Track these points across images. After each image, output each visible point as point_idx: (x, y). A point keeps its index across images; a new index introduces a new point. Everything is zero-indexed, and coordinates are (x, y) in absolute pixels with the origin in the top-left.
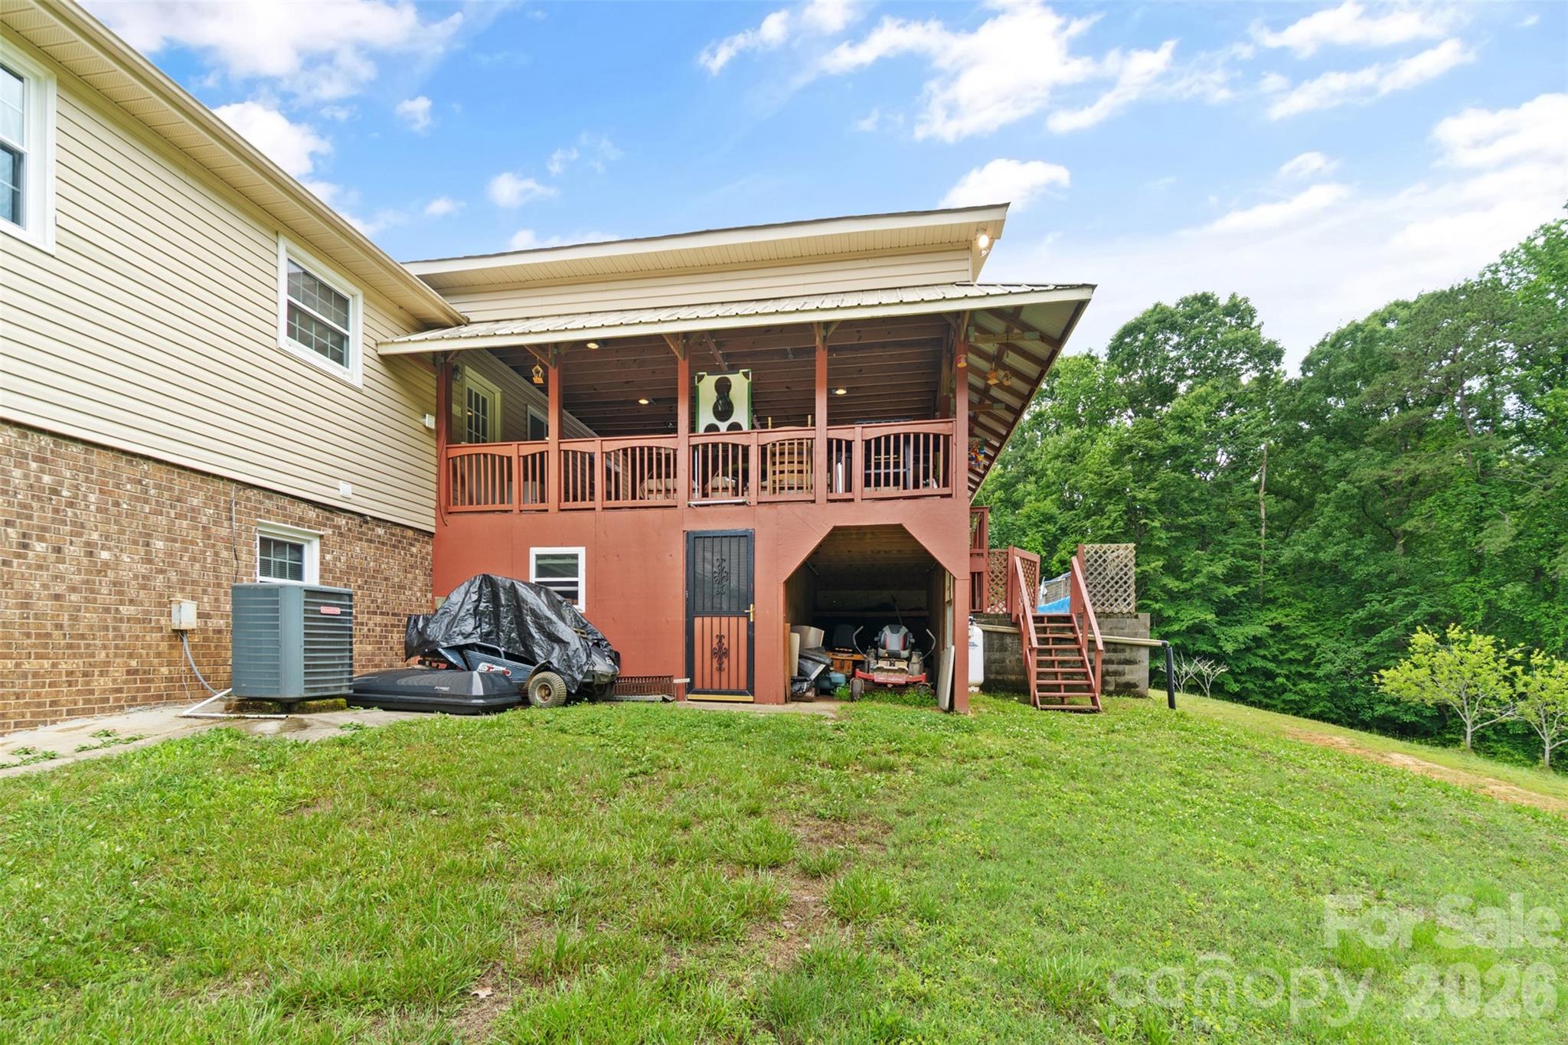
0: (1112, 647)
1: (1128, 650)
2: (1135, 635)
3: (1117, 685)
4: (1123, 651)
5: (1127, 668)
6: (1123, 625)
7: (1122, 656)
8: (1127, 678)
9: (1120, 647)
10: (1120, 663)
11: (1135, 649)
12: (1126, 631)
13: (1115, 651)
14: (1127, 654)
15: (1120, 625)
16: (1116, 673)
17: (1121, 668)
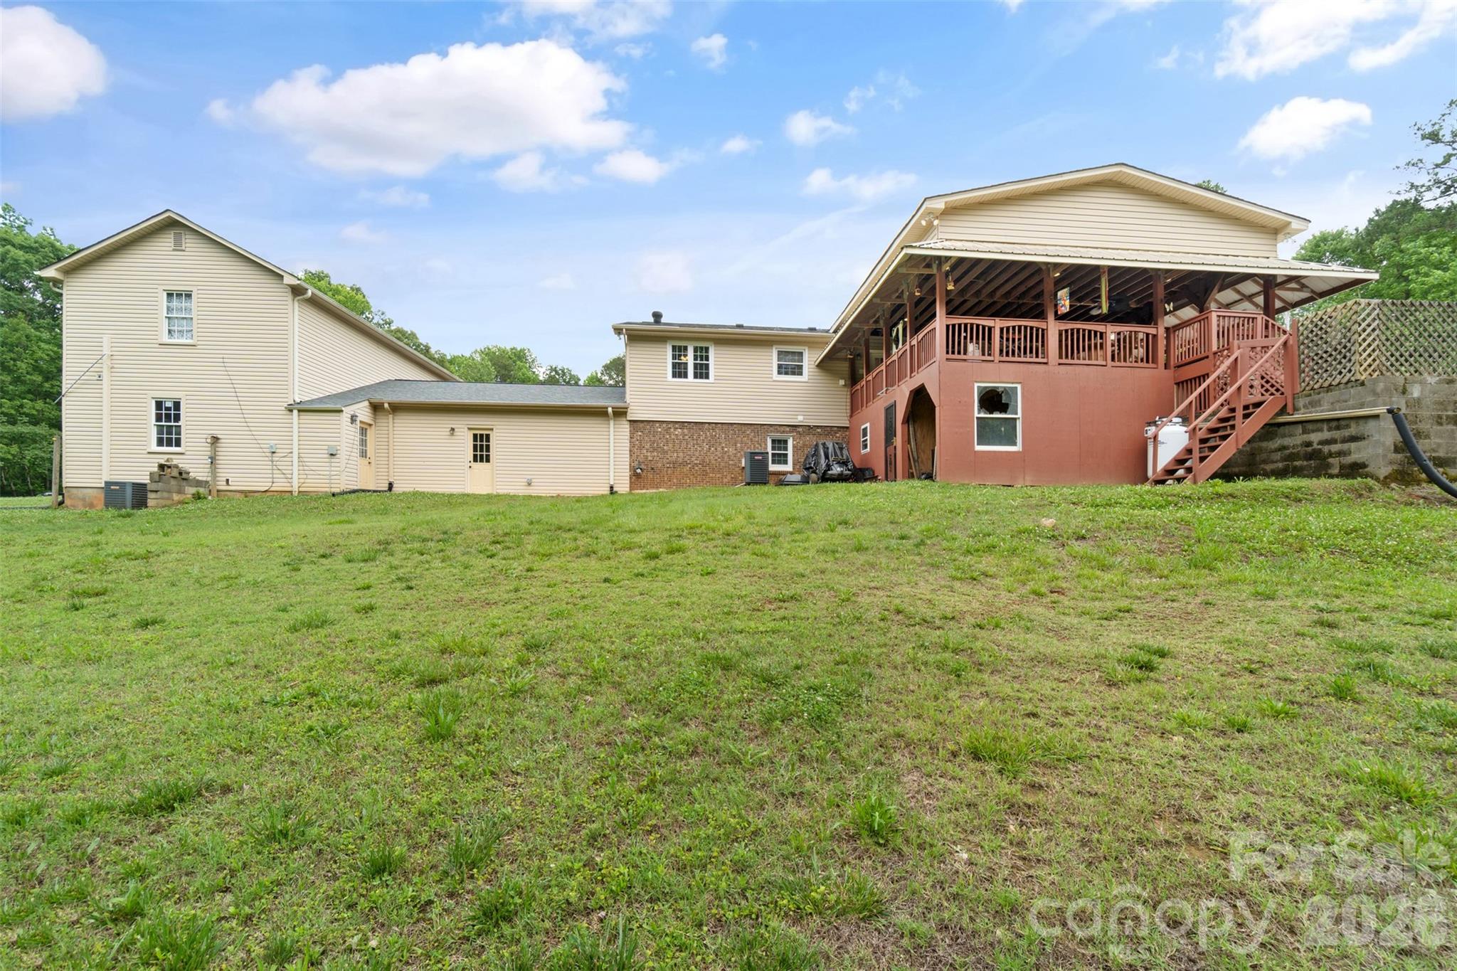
0: (1334, 424)
1: (1353, 424)
2: (1362, 406)
3: (1342, 467)
4: (1348, 426)
5: (1353, 445)
6: (1347, 397)
7: (1346, 433)
8: (1354, 457)
9: (1343, 423)
10: (1344, 441)
11: (1361, 422)
12: (1351, 403)
13: (1338, 428)
14: (1353, 430)
15: (1343, 398)
16: (1340, 454)
17: (1345, 446)
